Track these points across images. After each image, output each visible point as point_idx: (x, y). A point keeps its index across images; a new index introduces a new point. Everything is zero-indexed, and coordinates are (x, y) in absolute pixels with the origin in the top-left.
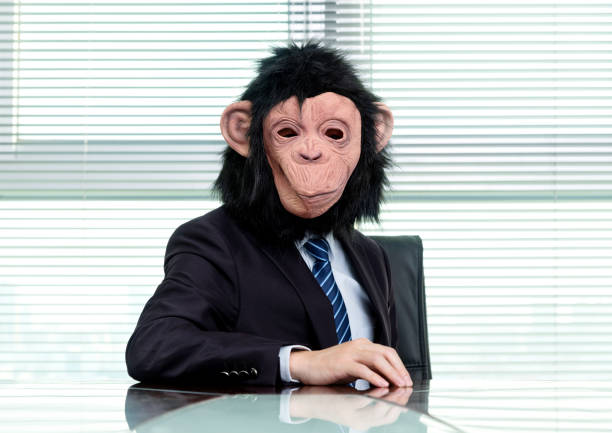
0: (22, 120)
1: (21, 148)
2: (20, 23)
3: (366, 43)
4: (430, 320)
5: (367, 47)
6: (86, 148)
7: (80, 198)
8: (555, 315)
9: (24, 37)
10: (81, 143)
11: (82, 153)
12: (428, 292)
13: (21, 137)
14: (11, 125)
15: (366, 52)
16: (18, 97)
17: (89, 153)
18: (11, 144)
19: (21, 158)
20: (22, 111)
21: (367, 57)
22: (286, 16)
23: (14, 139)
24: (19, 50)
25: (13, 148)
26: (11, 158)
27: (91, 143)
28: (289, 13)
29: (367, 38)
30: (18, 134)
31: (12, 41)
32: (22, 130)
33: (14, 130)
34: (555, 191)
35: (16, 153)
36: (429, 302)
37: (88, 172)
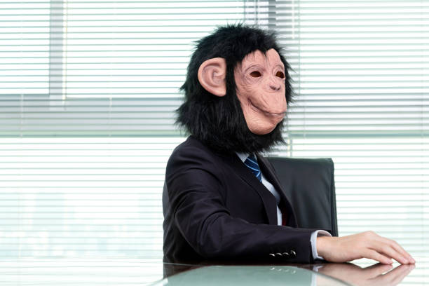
0: (69, 85)
1: (68, 103)
2: (67, 21)
3: (296, 32)
4: (339, 217)
5: (297, 36)
6: (111, 103)
7: (107, 136)
8: (422, 213)
9: (70, 30)
10: (108, 99)
11: (108, 106)
12: (338, 198)
13: (68, 96)
14: (62, 88)
15: (296, 39)
16: (66, 70)
17: (113, 106)
18: (62, 100)
19: (68, 109)
20: (69, 79)
21: (297, 42)
22: (243, 15)
23: (64, 97)
24: (67, 39)
25: (63, 103)
26: (62, 109)
27: (114, 99)
28: (245, 13)
29: (297, 30)
30: (66, 94)
31: (62, 33)
32: (69, 91)
33: (64, 91)
34: (422, 131)
35: (65, 106)
36: (338, 204)
37: (112, 118)
